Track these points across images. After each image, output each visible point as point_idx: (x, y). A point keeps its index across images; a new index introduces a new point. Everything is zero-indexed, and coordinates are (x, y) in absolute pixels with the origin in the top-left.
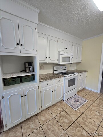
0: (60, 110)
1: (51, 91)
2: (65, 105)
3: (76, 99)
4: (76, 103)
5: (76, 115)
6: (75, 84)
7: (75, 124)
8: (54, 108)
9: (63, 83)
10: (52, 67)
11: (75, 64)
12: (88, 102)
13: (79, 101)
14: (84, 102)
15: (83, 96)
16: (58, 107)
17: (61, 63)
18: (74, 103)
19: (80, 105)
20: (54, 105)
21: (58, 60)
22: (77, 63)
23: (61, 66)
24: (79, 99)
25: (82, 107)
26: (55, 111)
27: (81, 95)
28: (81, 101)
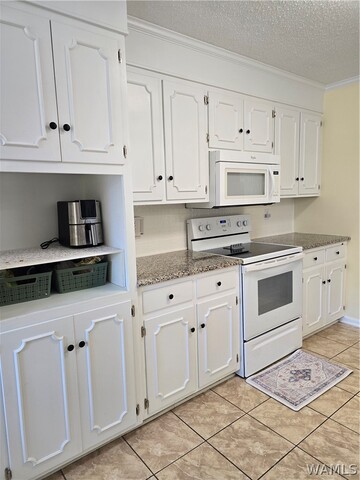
0: (230, 414)
1: (187, 330)
2: (250, 393)
3: (301, 369)
4: (297, 383)
5: (301, 426)
6: (291, 301)
7: (295, 457)
8: (198, 407)
9: (236, 292)
10: (182, 224)
11: (291, 208)
12: (351, 379)
13: (312, 375)
14: (333, 379)
15: (331, 355)
16: (216, 404)
17: (225, 200)
18: (290, 386)
19: (317, 390)
20: (199, 397)
21: (212, 188)
22: (301, 202)
23: (222, 218)
24: (313, 367)
25: (326, 396)
26: (208, 420)
27: (322, 351)
28: (319, 374)
